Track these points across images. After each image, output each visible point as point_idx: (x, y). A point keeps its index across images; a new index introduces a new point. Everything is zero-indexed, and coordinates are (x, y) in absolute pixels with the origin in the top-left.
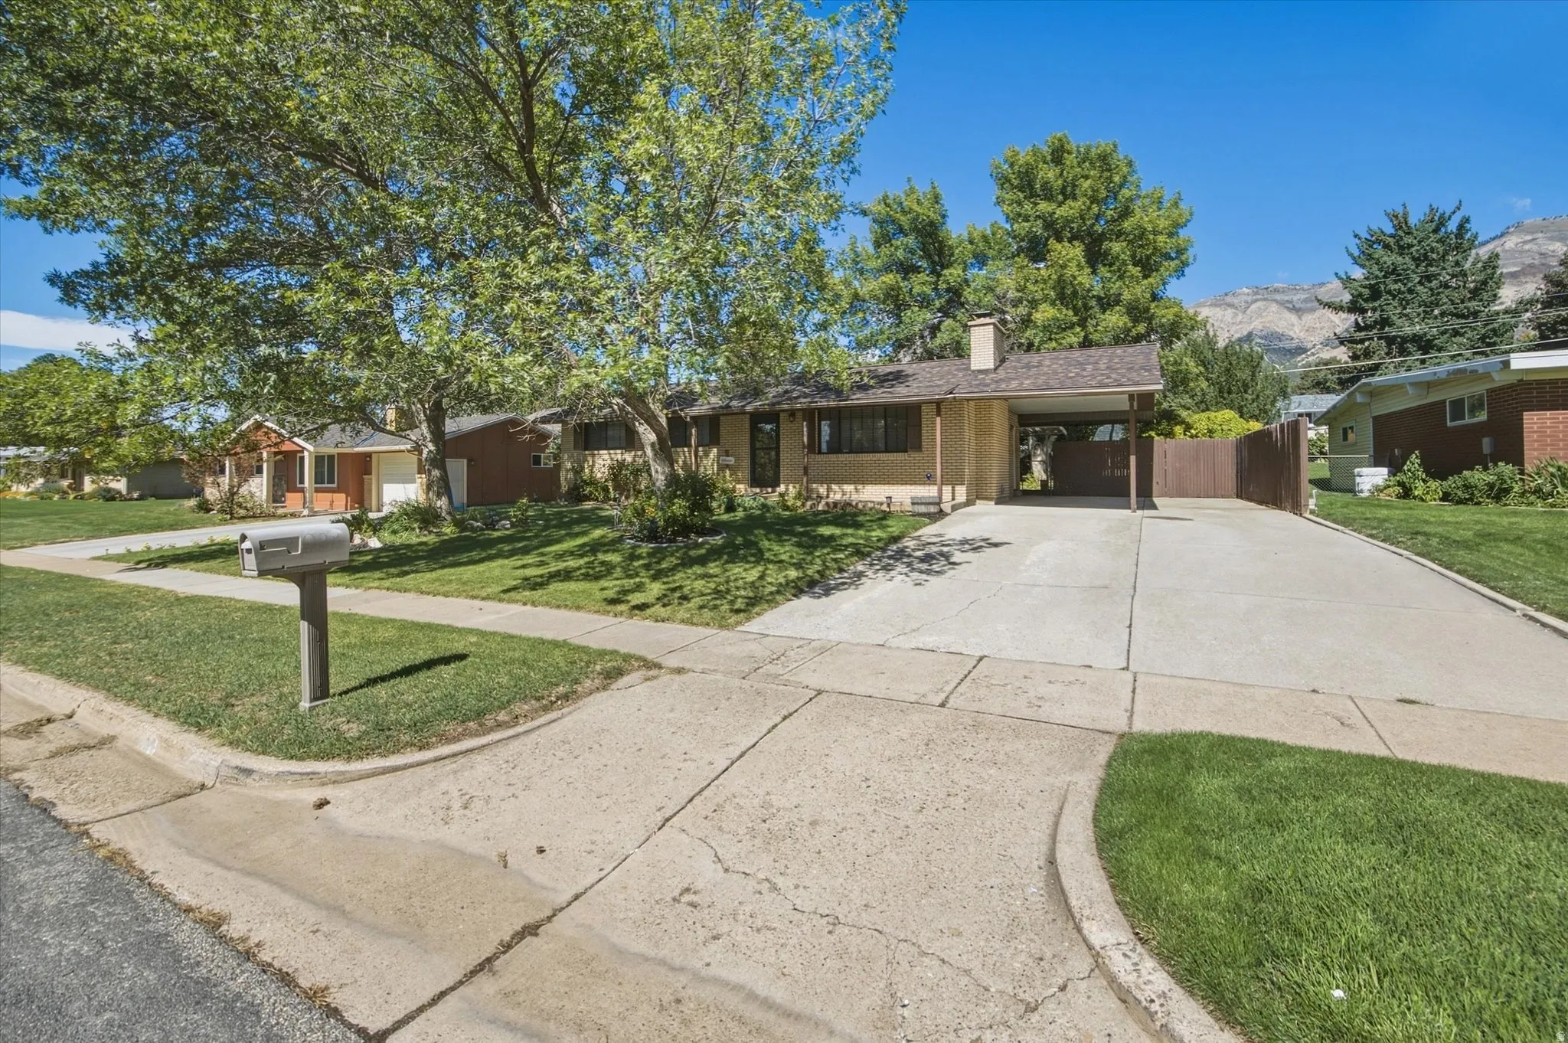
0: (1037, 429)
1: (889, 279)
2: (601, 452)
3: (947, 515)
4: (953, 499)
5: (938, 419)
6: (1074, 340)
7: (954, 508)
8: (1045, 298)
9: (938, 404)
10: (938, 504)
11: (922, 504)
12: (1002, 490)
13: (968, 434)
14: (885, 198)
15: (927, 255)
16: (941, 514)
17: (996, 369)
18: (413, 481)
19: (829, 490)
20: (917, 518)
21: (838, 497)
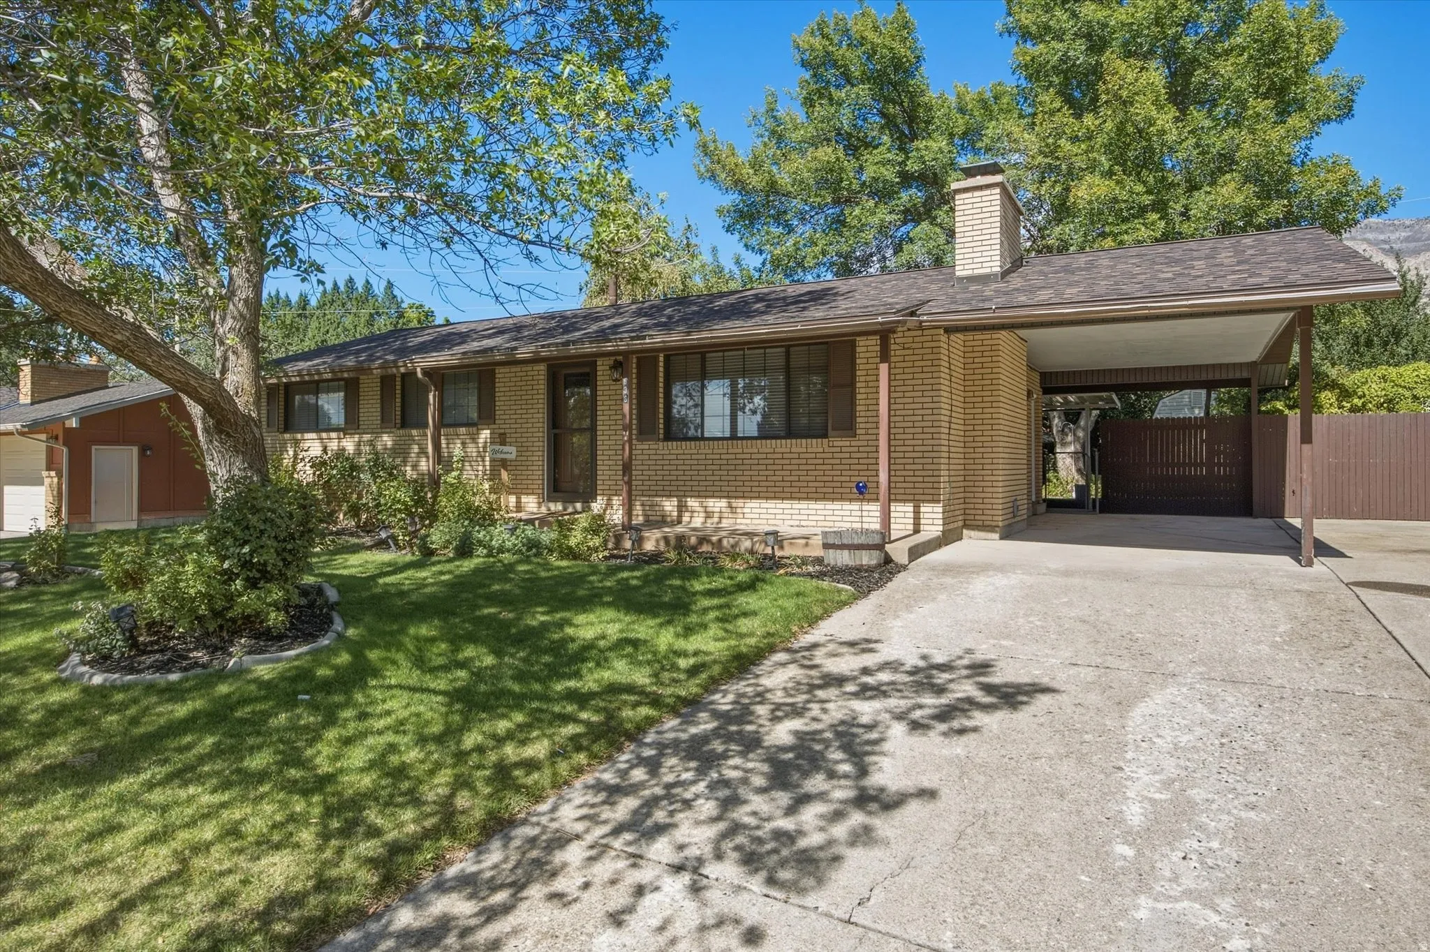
0: (1071, 398)
1: (826, 153)
2: (307, 436)
3: (903, 568)
4: (917, 531)
5: (884, 368)
6: (1144, 233)
7: (916, 552)
8: (1092, 167)
9: (884, 334)
10: (880, 547)
11: (842, 547)
12: (1014, 509)
13: (948, 399)
14: (821, 26)
15: (889, 123)
16: (888, 568)
17: (1005, 274)
18: (39, 482)
19: (682, 508)
20: (825, 584)
21: (698, 522)
